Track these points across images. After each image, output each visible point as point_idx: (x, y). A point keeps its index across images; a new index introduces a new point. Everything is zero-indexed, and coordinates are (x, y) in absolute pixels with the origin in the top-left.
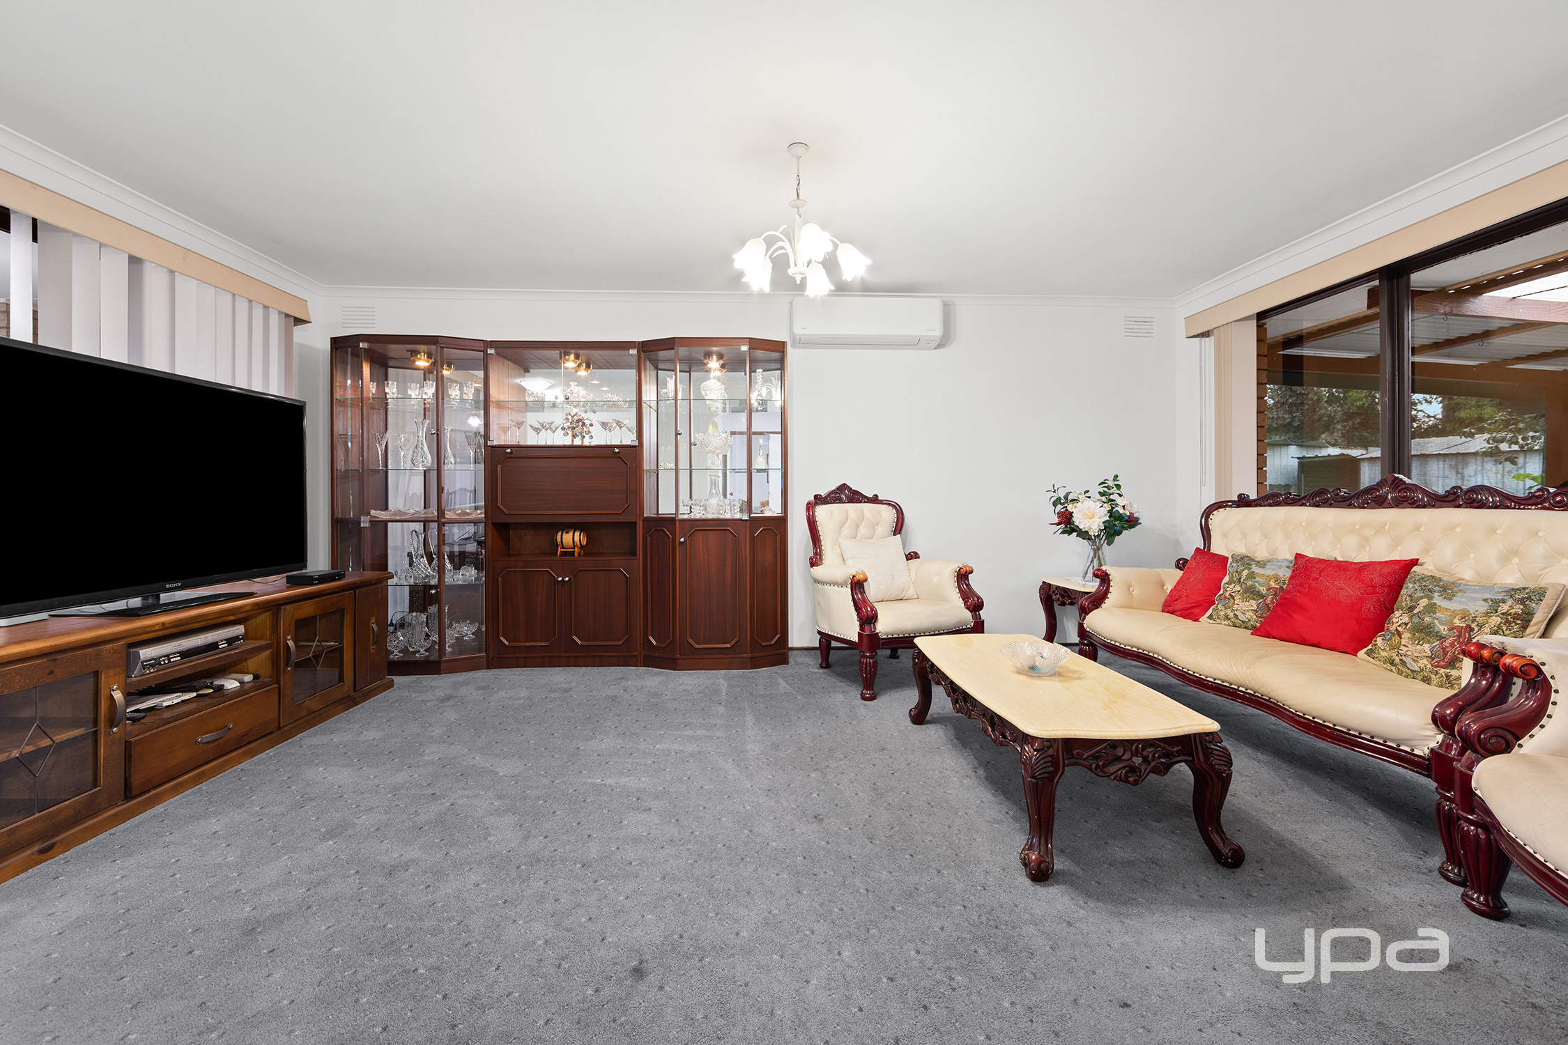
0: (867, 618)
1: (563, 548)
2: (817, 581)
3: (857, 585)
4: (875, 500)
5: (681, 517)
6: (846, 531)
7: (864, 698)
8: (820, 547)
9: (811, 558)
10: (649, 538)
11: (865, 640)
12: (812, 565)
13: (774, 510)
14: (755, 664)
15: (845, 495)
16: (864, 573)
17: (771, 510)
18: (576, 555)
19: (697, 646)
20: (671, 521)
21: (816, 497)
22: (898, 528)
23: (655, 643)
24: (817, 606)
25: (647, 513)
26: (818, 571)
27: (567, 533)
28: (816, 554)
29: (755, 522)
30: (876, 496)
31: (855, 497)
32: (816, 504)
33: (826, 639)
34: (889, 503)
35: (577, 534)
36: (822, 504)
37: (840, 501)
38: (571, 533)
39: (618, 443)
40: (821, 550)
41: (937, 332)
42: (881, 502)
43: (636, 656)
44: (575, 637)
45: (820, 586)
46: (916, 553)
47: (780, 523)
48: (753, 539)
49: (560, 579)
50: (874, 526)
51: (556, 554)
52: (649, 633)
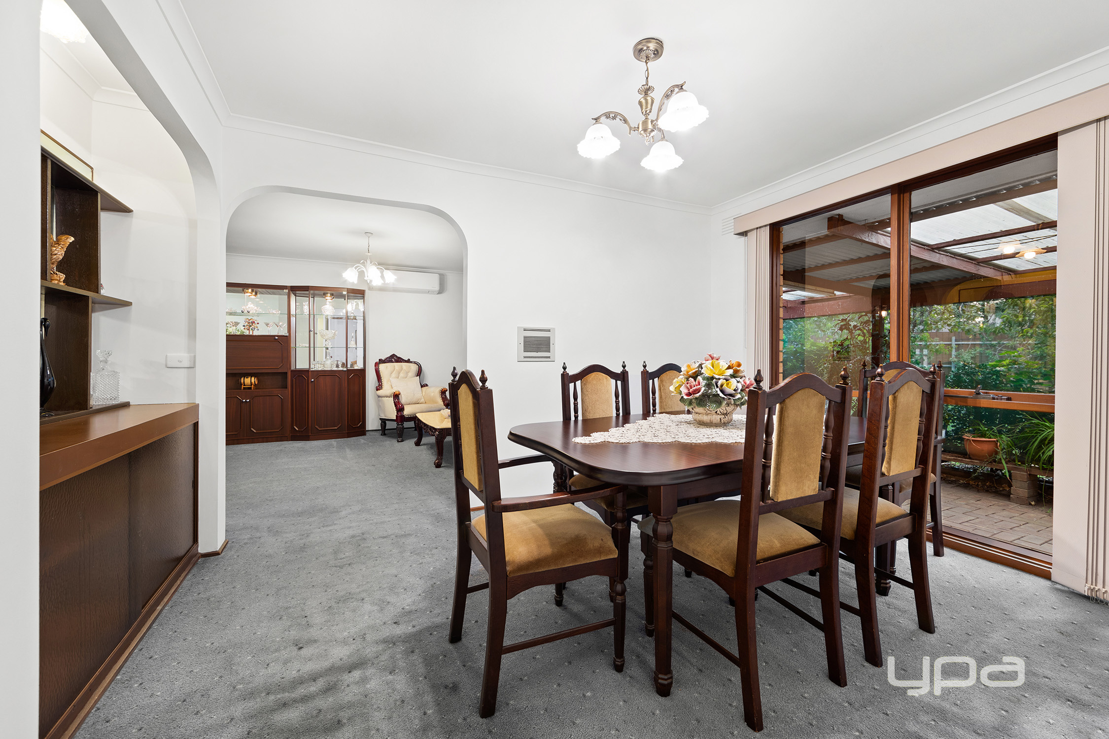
0: (400, 409)
1: (245, 385)
2: (379, 397)
3: (396, 396)
4: (408, 361)
5: (311, 369)
6: (394, 375)
7: (398, 441)
8: (381, 382)
9: (377, 387)
10: (294, 380)
11: (399, 418)
12: (377, 390)
13: (359, 366)
14: (349, 435)
15: (394, 359)
16: (399, 391)
17: (357, 366)
18: (252, 389)
19: (320, 429)
20: (306, 372)
21: (380, 360)
22: (419, 373)
23: (297, 429)
24: (380, 407)
25: (293, 368)
26: (380, 392)
27: (247, 378)
28: (379, 385)
29: (349, 372)
30: (409, 359)
31: (399, 360)
32: (380, 363)
33: (384, 421)
34: (415, 363)
35: (253, 378)
36: (382, 363)
37: (392, 362)
38: (250, 378)
39: (276, 334)
40: (382, 383)
41: (437, 288)
42: (411, 362)
43: (287, 436)
44: (252, 429)
45: (380, 398)
46: (426, 384)
47: (362, 373)
48: (348, 378)
49: (244, 400)
50: (407, 373)
51: (241, 389)
52: (294, 424)
